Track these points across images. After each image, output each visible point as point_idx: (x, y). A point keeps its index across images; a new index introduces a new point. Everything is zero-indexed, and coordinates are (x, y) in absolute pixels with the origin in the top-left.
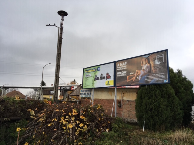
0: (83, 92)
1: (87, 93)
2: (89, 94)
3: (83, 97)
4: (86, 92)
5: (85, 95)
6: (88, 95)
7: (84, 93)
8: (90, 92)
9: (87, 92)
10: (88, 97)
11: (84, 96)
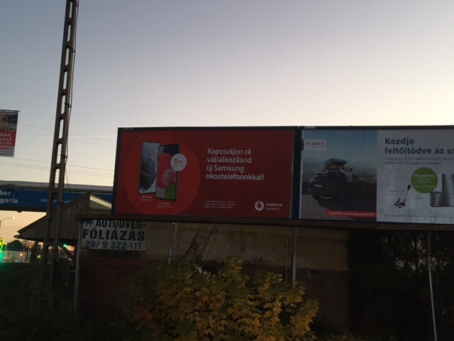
0: (98, 228)
1: (125, 233)
2: (132, 237)
3: (100, 247)
4: (118, 229)
5: (109, 241)
6: (128, 242)
7: (104, 230)
8: (136, 231)
9: (124, 229)
10: (129, 249)
11: (105, 244)
